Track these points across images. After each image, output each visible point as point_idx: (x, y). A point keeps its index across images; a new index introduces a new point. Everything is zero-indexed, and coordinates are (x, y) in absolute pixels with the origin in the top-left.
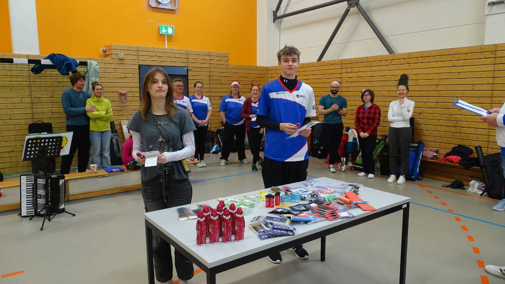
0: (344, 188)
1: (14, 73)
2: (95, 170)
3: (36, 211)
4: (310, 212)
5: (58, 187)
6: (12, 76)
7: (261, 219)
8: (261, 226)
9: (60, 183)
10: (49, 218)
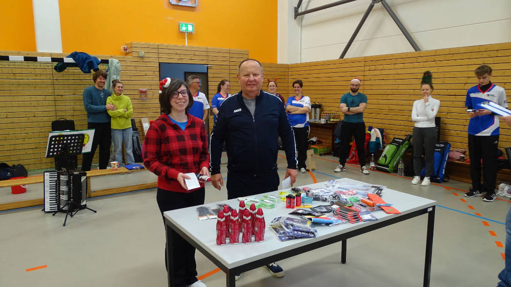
0: (367, 190)
1: (38, 71)
2: (116, 167)
3: (59, 207)
4: (331, 213)
5: (80, 184)
6: (36, 75)
7: (281, 221)
8: (281, 227)
9: (82, 180)
10: (72, 214)
